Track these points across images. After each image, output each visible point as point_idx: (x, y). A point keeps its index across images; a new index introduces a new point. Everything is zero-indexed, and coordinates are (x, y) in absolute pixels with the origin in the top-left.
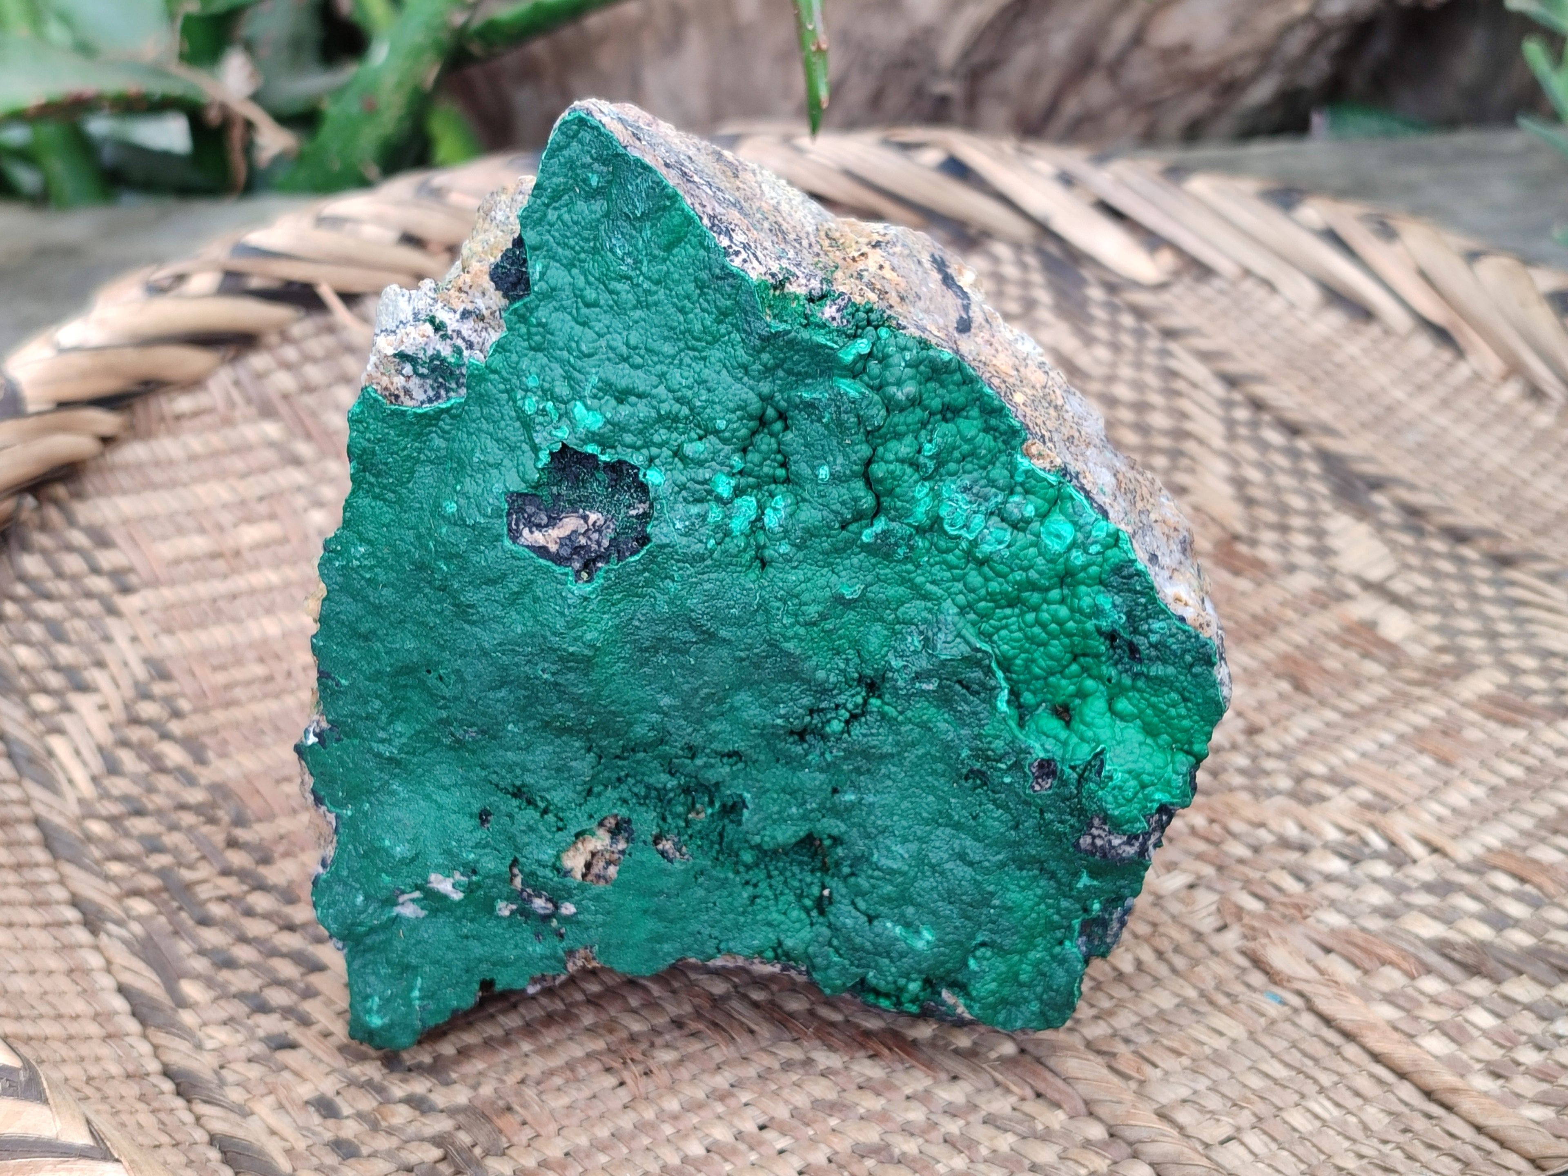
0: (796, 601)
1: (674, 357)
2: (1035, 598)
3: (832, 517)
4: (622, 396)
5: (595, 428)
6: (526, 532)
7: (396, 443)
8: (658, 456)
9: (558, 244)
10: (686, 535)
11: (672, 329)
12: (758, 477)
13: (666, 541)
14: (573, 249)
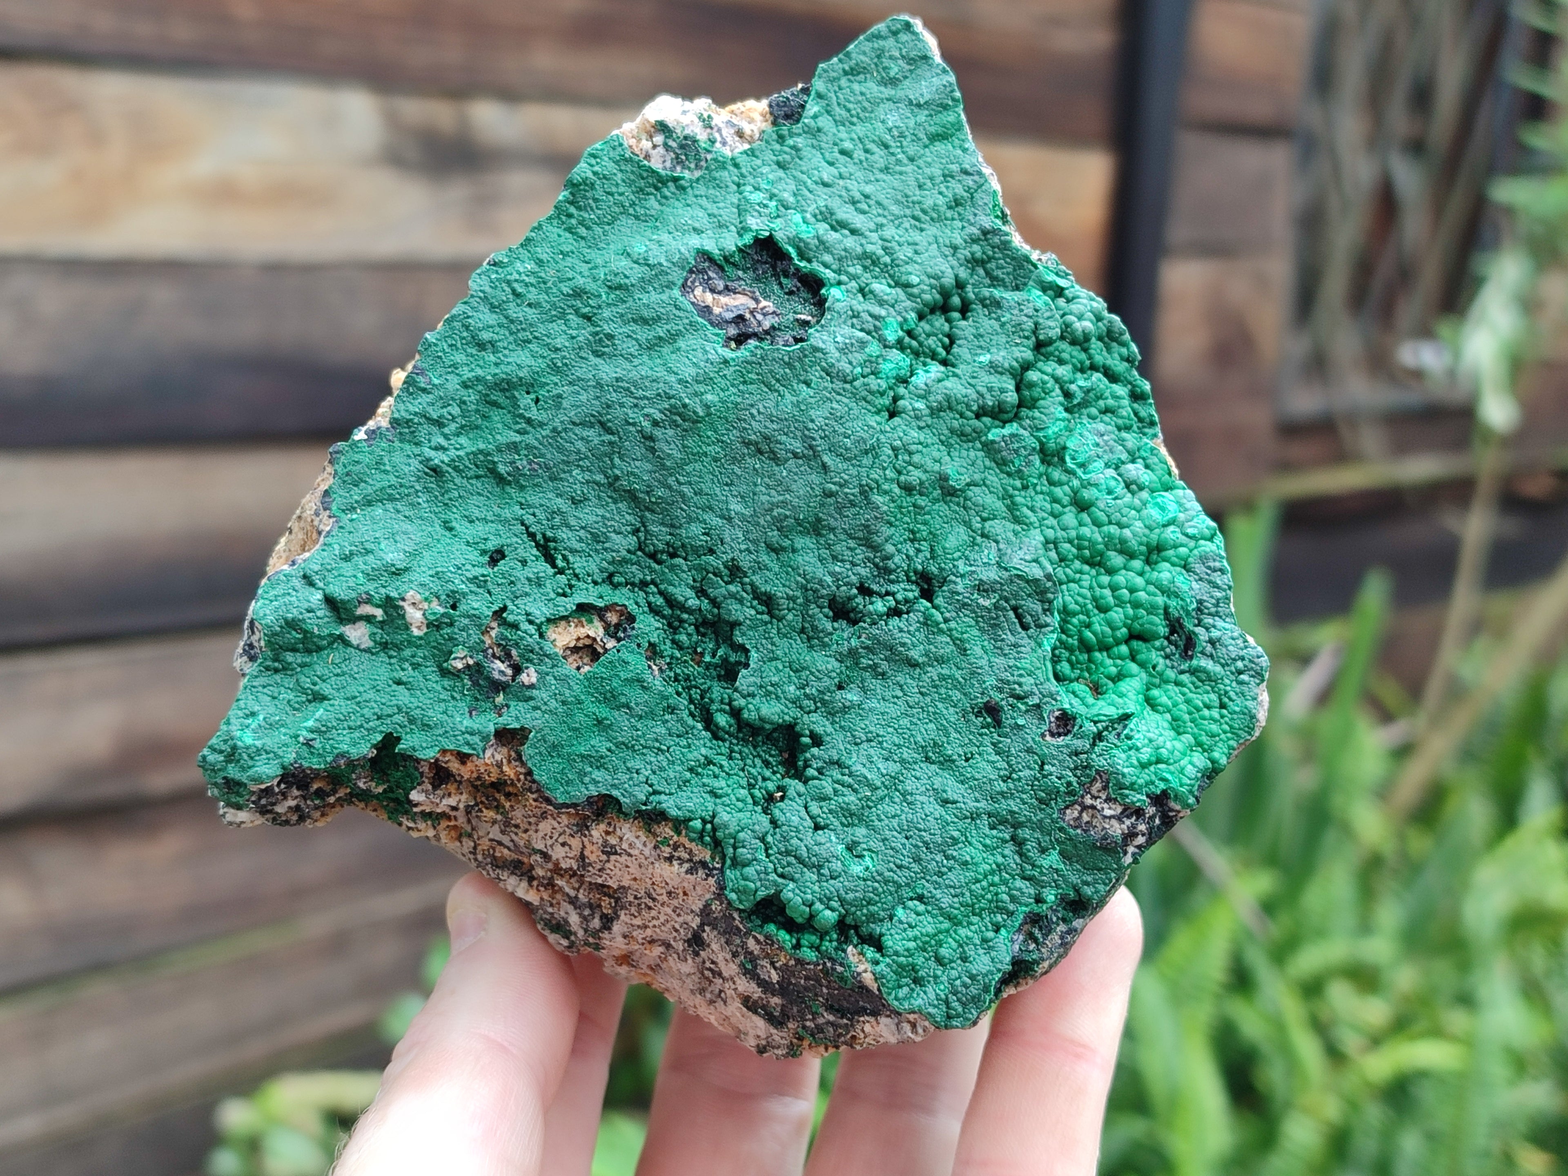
0: (907, 458)
1: (897, 218)
2: (1116, 559)
3: (974, 396)
4: (839, 225)
5: (804, 236)
6: (698, 291)
7: (617, 185)
8: (846, 284)
9: (839, 104)
10: (840, 350)
11: (907, 196)
12: (921, 344)
13: (821, 345)
14: (849, 111)
